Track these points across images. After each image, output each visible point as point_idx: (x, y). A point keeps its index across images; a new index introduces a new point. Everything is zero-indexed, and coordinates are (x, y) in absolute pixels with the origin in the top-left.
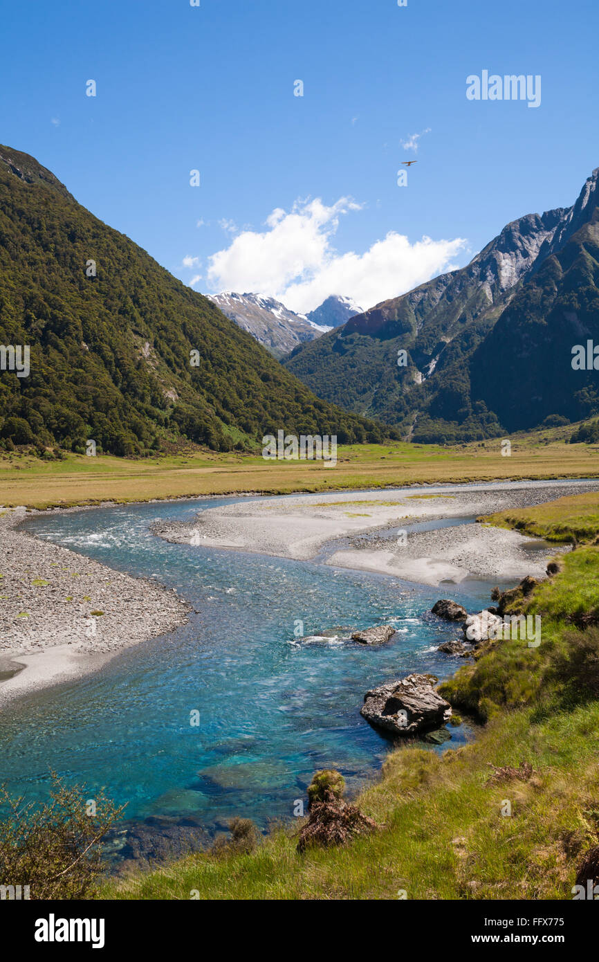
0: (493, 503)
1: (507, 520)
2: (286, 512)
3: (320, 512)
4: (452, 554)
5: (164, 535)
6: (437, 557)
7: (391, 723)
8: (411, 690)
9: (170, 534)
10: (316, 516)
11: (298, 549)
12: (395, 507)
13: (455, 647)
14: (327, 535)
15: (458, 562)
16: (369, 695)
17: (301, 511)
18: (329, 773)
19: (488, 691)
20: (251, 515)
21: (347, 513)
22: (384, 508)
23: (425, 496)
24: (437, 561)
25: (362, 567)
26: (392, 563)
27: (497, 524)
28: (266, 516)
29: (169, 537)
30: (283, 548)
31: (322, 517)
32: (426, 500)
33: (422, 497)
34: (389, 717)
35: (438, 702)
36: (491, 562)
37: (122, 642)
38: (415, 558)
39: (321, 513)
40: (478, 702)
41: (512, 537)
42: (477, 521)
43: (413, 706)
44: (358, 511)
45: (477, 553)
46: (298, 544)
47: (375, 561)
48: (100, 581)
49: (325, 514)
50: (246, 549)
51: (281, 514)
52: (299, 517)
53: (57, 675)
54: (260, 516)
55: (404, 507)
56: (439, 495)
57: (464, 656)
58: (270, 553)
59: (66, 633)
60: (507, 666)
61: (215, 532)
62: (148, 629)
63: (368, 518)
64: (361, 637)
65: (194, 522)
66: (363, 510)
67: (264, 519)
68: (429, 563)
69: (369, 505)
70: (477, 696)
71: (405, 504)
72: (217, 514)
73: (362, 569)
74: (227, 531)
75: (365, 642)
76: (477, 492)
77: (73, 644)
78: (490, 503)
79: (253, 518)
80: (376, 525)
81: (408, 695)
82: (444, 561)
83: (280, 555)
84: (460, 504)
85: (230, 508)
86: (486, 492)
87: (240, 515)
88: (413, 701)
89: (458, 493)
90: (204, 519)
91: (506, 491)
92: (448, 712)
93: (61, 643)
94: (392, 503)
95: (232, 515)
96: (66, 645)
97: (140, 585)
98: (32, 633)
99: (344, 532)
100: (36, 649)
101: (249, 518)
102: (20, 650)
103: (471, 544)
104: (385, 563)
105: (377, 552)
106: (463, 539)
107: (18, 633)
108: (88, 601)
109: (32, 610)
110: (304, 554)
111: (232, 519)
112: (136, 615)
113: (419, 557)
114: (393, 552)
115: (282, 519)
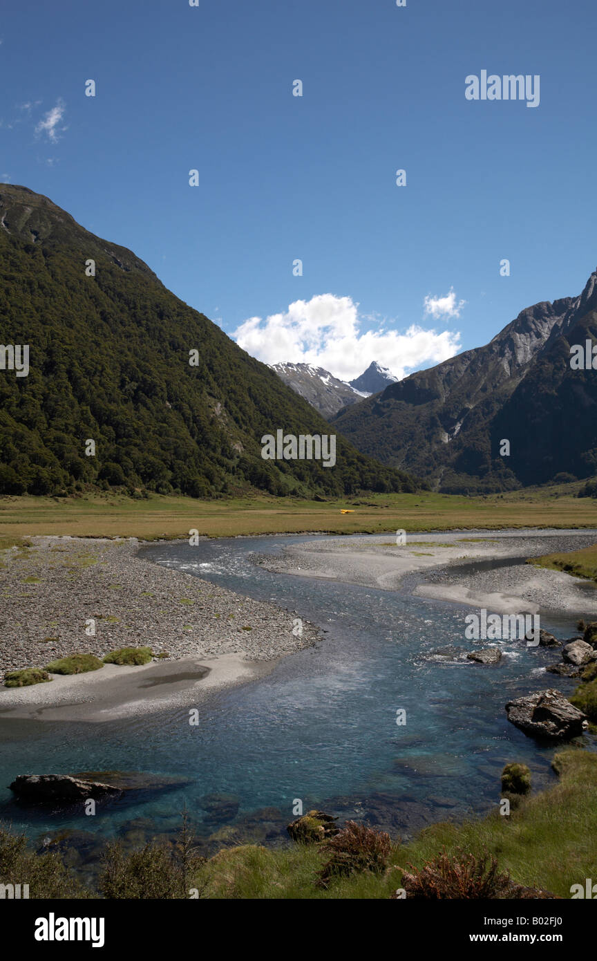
0: (533, 547)
1: (556, 563)
2: (360, 549)
3: (389, 550)
4: (520, 590)
5: (262, 566)
6: (508, 592)
8: (554, 702)
9: (268, 565)
10: (387, 554)
11: (383, 581)
12: (451, 549)
13: (560, 668)
14: (404, 570)
15: (528, 596)
16: (511, 704)
17: (374, 550)
20: (331, 551)
21: (413, 552)
22: (441, 549)
23: (478, 540)
24: (509, 596)
25: (446, 599)
26: (469, 596)
27: (548, 566)
28: (344, 552)
29: (269, 567)
30: (372, 580)
31: (393, 555)
32: (477, 543)
33: (471, 541)
34: (540, 723)
35: (577, 713)
36: (558, 597)
37: (277, 653)
38: (488, 593)
39: (392, 552)
41: (564, 578)
42: (527, 563)
43: (558, 715)
44: (421, 551)
45: (543, 590)
46: (383, 577)
47: (455, 594)
48: (233, 602)
50: (338, 579)
51: (356, 551)
52: (372, 554)
53: (240, 677)
54: (338, 552)
55: (459, 549)
56: (485, 539)
57: (572, 677)
58: (361, 584)
59: (228, 644)
61: (305, 565)
62: (294, 643)
63: (432, 557)
64: (476, 657)
65: (285, 556)
66: (429, 550)
67: (343, 555)
68: (503, 597)
69: (429, 546)
71: (458, 546)
72: (304, 546)
73: (446, 601)
74: (316, 565)
75: (481, 661)
76: (515, 538)
77: (238, 654)
78: (539, 548)
79: (334, 554)
80: (440, 563)
81: (553, 705)
82: (516, 596)
83: (370, 586)
84: (505, 548)
85: (309, 545)
86: (523, 538)
87: (321, 551)
88: (559, 711)
89: (498, 538)
90: (291, 553)
91: (539, 537)
92: (586, 722)
93: (228, 652)
94: (448, 545)
95: (315, 551)
96: (233, 654)
97: (267, 607)
98: (203, 643)
99: (418, 568)
100: (210, 656)
101: (330, 554)
102: (199, 656)
103: (534, 582)
104: (464, 596)
105: (452, 587)
106: (525, 578)
107: (192, 642)
108: (234, 618)
109: (193, 624)
110: (391, 586)
111: (316, 554)
112: (279, 632)
113: (492, 592)
114: (466, 586)
115: (357, 555)
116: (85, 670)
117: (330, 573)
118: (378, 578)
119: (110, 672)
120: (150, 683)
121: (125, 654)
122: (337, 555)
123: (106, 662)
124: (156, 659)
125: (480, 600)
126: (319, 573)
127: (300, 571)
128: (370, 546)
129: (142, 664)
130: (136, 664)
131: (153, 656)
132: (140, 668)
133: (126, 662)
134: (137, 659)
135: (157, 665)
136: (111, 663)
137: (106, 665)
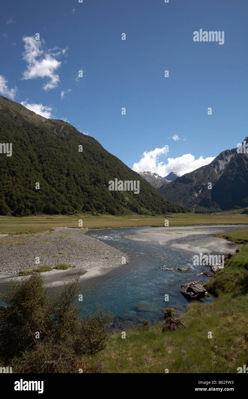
0: (219, 231)
1: (223, 236)
2: (158, 232)
4: (207, 246)
6: (202, 246)
7: (189, 295)
8: (195, 285)
9: (126, 237)
10: (167, 233)
11: (162, 242)
12: (190, 231)
13: (208, 273)
14: (170, 239)
15: (209, 248)
16: (183, 286)
17: (163, 232)
18: (171, 309)
19: (219, 287)
21: (176, 233)
22: (186, 232)
23: (198, 229)
24: (202, 247)
26: (189, 247)
27: (220, 237)
29: (126, 238)
30: (158, 242)
31: (169, 234)
32: (199, 230)
34: (188, 293)
35: (203, 289)
36: (218, 248)
37: (112, 267)
40: (215, 290)
41: (224, 241)
42: (214, 236)
43: (196, 290)
44: (179, 232)
45: (214, 246)
46: (162, 241)
47: (184, 247)
48: (107, 249)
49: (170, 233)
50: (147, 242)
51: (157, 232)
53: (95, 274)
56: (203, 228)
57: (211, 276)
58: (154, 243)
59: (98, 263)
60: (224, 280)
61: (139, 237)
63: (182, 234)
65: (133, 234)
66: (180, 232)
67: (152, 234)
68: (200, 248)
69: (182, 231)
70: (215, 288)
71: (192, 231)
72: (140, 232)
73: (180, 249)
74: (142, 237)
75: (181, 270)
76: (214, 228)
77: (100, 266)
78: (218, 231)
79: (149, 233)
80: (184, 236)
81: (194, 287)
82: (205, 248)
83: (157, 244)
84: (209, 231)
85: (143, 230)
86: (216, 228)
87: (146, 232)
88: (196, 289)
89: (208, 228)
90: (136, 233)
91: (223, 228)
92: (206, 293)
93: (96, 266)
94: (189, 230)
96: (98, 267)
97: (118, 251)
98: (89, 263)
99: (175, 238)
100: (90, 267)
101: (148, 233)
102: (86, 267)
103: (213, 243)
104: (187, 247)
105: (184, 244)
106: (211, 241)
107: (85, 262)
108: (104, 255)
109: (89, 256)
110: (164, 244)
111: (144, 233)
112: (117, 259)
113: (197, 246)
114: (189, 244)
115: (157, 234)
116: (46, 271)
117: (145, 240)
118: (160, 241)
119: (54, 272)
120: (65, 276)
121: (60, 266)
122: (151, 234)
123: (54, 268)
124: (71, 268)
125: (191, 249)
126: (142, 240)
127: (136, 239)
128: (162, 231)
129: (66, 269)
130: (64, 269)
131: (71, 267)
132: (65, 271)
133: (60, 269)
134: (64, 268)
135: (71, 270)
136: (56, 269)
137: (54, 269)
